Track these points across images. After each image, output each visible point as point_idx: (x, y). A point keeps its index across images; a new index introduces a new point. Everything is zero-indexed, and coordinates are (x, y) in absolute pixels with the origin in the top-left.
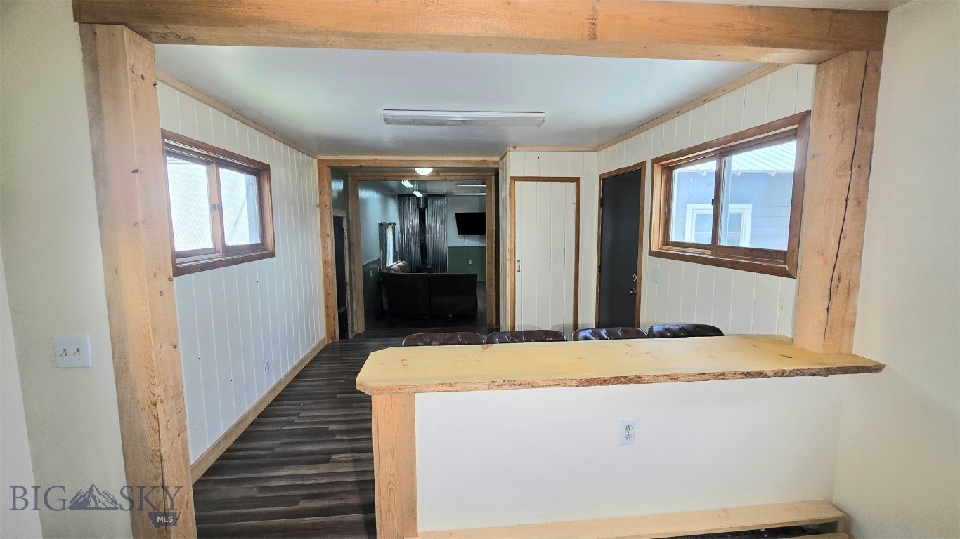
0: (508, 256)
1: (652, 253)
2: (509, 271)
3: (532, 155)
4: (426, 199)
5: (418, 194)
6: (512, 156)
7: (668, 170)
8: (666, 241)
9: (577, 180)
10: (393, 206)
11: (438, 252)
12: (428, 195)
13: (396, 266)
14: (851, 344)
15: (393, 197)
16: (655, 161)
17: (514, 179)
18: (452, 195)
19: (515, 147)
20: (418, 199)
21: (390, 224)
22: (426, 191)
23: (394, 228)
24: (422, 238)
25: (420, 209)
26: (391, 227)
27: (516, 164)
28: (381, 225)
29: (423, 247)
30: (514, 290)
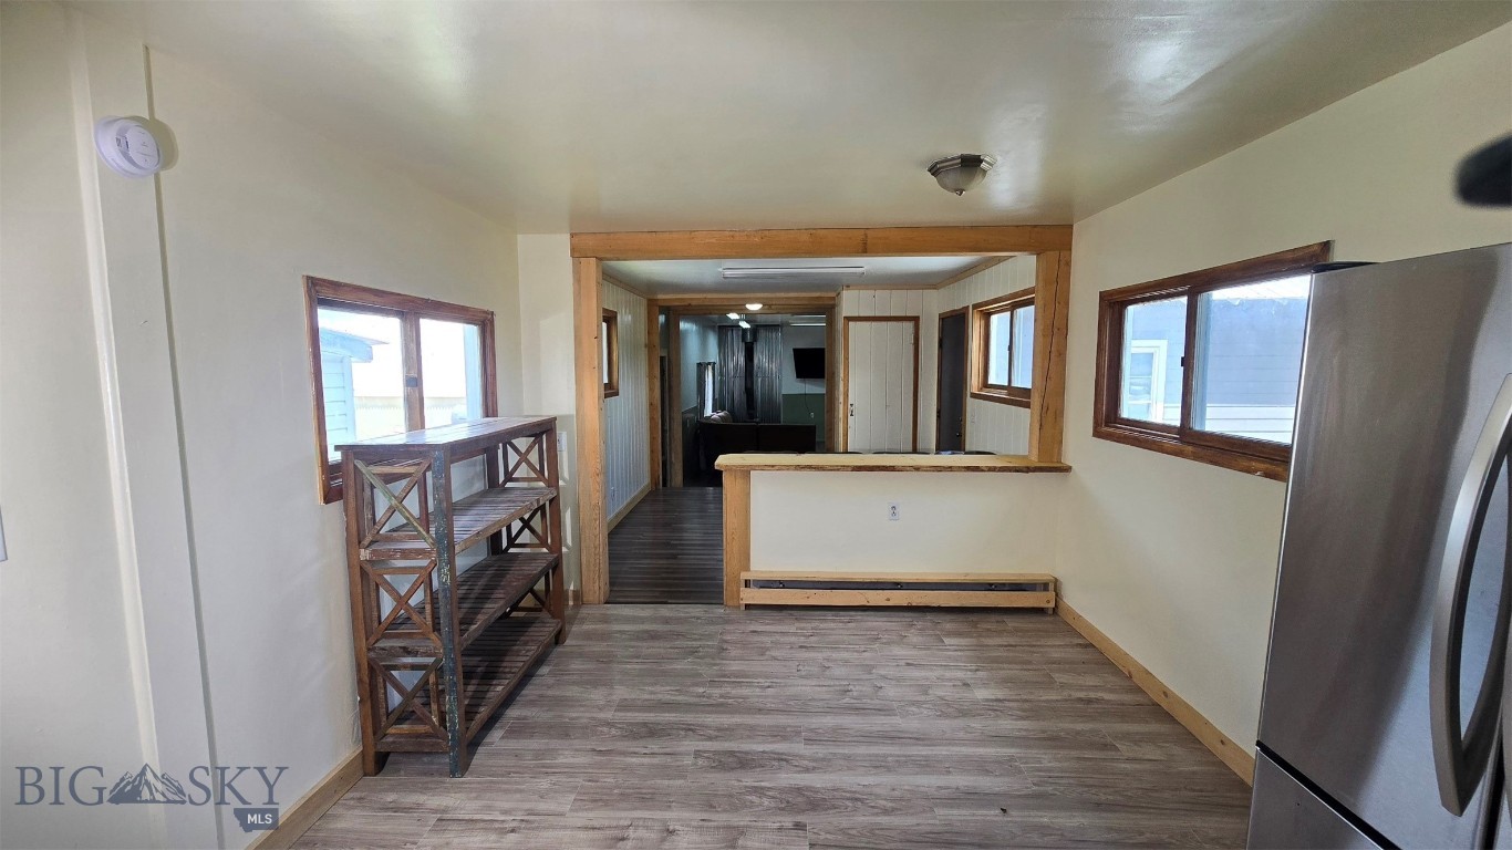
0: (841, 400)
1: (974, 396)
2: (841, 415)
3: (866, 294)
4: (756, 329)
5: (745, 325)
6: (845, 294)
7: (987, 316)
8: (986, 385)
9: (916, 320)
10: (713, 341)
11: (770, 399)
12: (757, 326)
13: (716, 416)
14: (1060, 454)
15: (712, 328)
16: (975, 306)
17: (849, 319)
18: (788, 324)
19: (848, 286)
20: (745, 330)
21: (709, 363)
22: (755, 321)
23: (713, 369)
24: (749, 382)
25: (746, 343)
26: (710, 367)
27: (849, 303)
28: (699, 365)
29: (749, 391)
30: (846, 435)
